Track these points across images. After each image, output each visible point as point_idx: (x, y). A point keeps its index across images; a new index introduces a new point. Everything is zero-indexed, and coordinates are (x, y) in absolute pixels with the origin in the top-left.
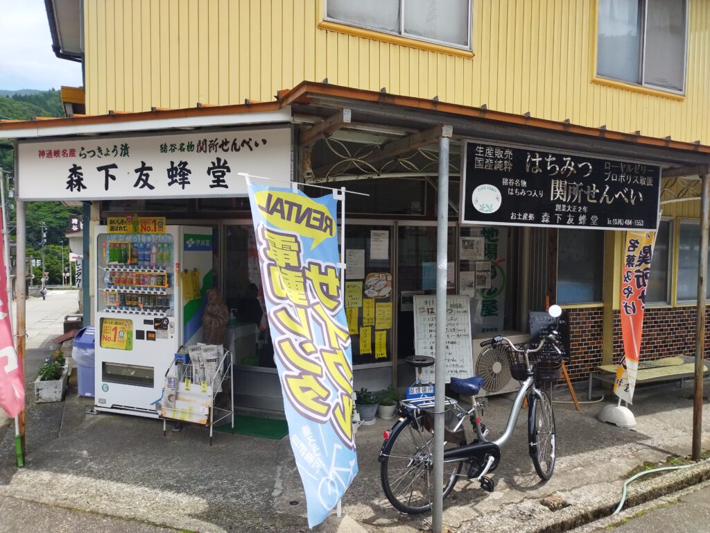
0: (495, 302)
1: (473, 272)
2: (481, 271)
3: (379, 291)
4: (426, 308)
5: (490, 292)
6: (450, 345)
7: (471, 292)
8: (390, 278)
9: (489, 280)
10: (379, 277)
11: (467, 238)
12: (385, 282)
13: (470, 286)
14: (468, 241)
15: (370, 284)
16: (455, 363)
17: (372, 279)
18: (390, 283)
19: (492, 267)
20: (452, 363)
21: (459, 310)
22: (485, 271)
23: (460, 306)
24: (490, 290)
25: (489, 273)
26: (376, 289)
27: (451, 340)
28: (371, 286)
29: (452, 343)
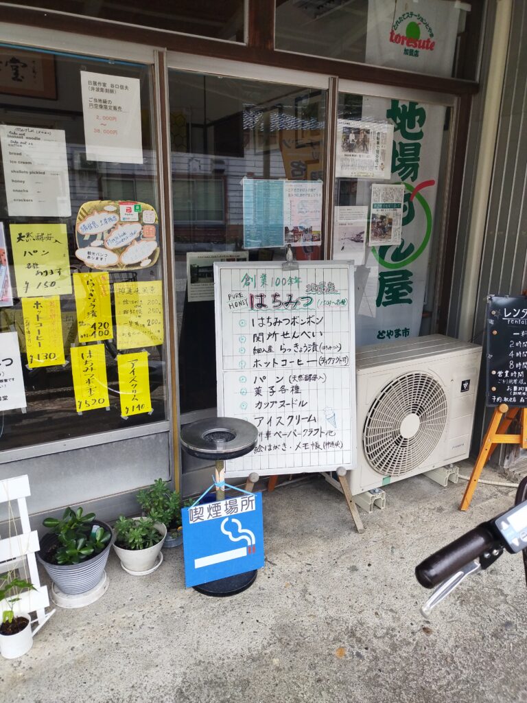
0: (406, 274)
1: (365, 209)
2: (384, 206)
3: (120, 251)
4: (246, 296)
5: (398, 255)
6: (303, 385)
7: (358, 255)
8: (150, 216)
9: (397, 226)
10: (117, 212)
11: (354, 124)
12: (138, 227)
13: (357, 239)
14: (358, 131)
15: (93, 232)
16: (314, 425)
17: (97, 218)
18: (153, 228)
19: (408, 198)
20: (305, 425)
21: (328, 297)
22: (392, 206)
23: (331, 288)
24: (398, 250)
25: (400, 211)
26: (112, 245)
27: (305, 372)
28: (93, 237)
29: (308, 378)
